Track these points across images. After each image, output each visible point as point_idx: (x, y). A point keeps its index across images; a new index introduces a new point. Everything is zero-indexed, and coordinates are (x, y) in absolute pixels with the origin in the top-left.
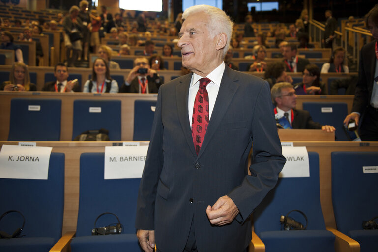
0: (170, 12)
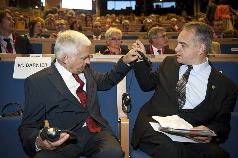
0: (97, 10)
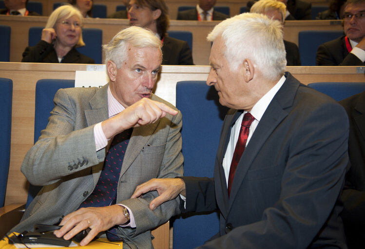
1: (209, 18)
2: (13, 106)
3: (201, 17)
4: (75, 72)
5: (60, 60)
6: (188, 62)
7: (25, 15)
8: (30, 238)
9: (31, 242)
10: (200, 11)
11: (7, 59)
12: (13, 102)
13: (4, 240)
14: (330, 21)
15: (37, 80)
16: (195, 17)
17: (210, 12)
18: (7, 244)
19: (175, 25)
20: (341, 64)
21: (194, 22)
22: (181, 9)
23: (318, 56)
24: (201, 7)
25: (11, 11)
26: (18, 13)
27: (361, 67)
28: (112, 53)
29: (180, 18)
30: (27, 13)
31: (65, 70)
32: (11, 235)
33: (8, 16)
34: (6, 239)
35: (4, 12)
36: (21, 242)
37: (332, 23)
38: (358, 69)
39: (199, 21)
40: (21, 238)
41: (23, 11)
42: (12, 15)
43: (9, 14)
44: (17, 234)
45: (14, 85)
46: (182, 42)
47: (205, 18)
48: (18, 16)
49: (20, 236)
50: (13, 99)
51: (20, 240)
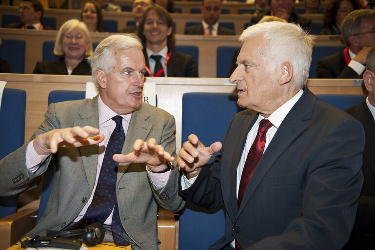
1: (215, 33)
2: (27, 116)
3: (207, 31)
4: (86, 83)
5: (70, 72)
6: (195, 74)
7: (39, 29)
8: (42, 242)
9: (43, 246)
10: (205, 26)
11: (22, 71)
12: (27, 112)
13: (16, 244)
14: (329, 36)
15: (49, 92)
16: (202, 32)
17: (216, 27)
18: (19, 248)
19: (181, 39)
20: (339, 77)
21: (200, 37)
22: (188, 25)
23: (318, 70)
24: (207, 22)
25: (27, 25)
26: (33, 28)
27: (358, 80)
28: (98, 61)
29: (187, 33)
30: (41, 28)
31: (77, 81)
32: (24, 240)
33: (23, 30)
34: (19, 243)
35: (20, 27)
36: (33, 246)
37: (331, 38)
38: (355, 82)
39: (205, 36)
40: (34, 243)
41: (37, 26)
42: (27, 30)
43: (25, 28)
44: (30, 239)
45: (27, 96)
46: (188, 56)
47: (211, 33)
48: (34, 30)
49: (32, 240)
50: (26, 109)
51: (33, 244)
